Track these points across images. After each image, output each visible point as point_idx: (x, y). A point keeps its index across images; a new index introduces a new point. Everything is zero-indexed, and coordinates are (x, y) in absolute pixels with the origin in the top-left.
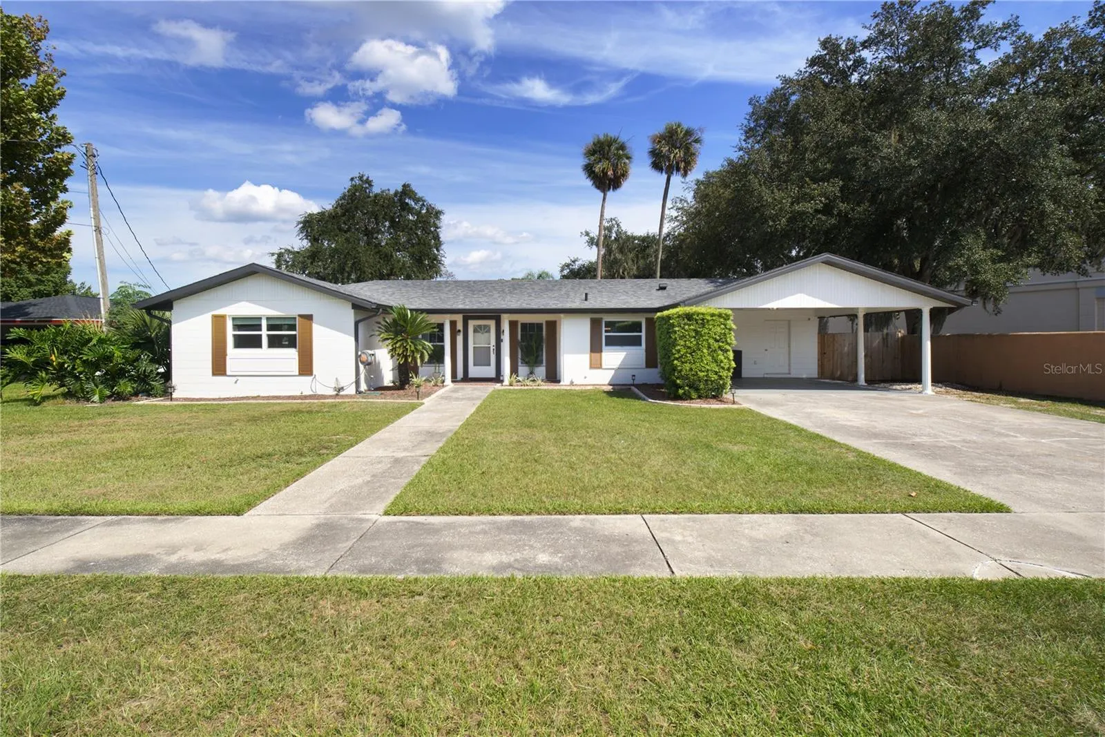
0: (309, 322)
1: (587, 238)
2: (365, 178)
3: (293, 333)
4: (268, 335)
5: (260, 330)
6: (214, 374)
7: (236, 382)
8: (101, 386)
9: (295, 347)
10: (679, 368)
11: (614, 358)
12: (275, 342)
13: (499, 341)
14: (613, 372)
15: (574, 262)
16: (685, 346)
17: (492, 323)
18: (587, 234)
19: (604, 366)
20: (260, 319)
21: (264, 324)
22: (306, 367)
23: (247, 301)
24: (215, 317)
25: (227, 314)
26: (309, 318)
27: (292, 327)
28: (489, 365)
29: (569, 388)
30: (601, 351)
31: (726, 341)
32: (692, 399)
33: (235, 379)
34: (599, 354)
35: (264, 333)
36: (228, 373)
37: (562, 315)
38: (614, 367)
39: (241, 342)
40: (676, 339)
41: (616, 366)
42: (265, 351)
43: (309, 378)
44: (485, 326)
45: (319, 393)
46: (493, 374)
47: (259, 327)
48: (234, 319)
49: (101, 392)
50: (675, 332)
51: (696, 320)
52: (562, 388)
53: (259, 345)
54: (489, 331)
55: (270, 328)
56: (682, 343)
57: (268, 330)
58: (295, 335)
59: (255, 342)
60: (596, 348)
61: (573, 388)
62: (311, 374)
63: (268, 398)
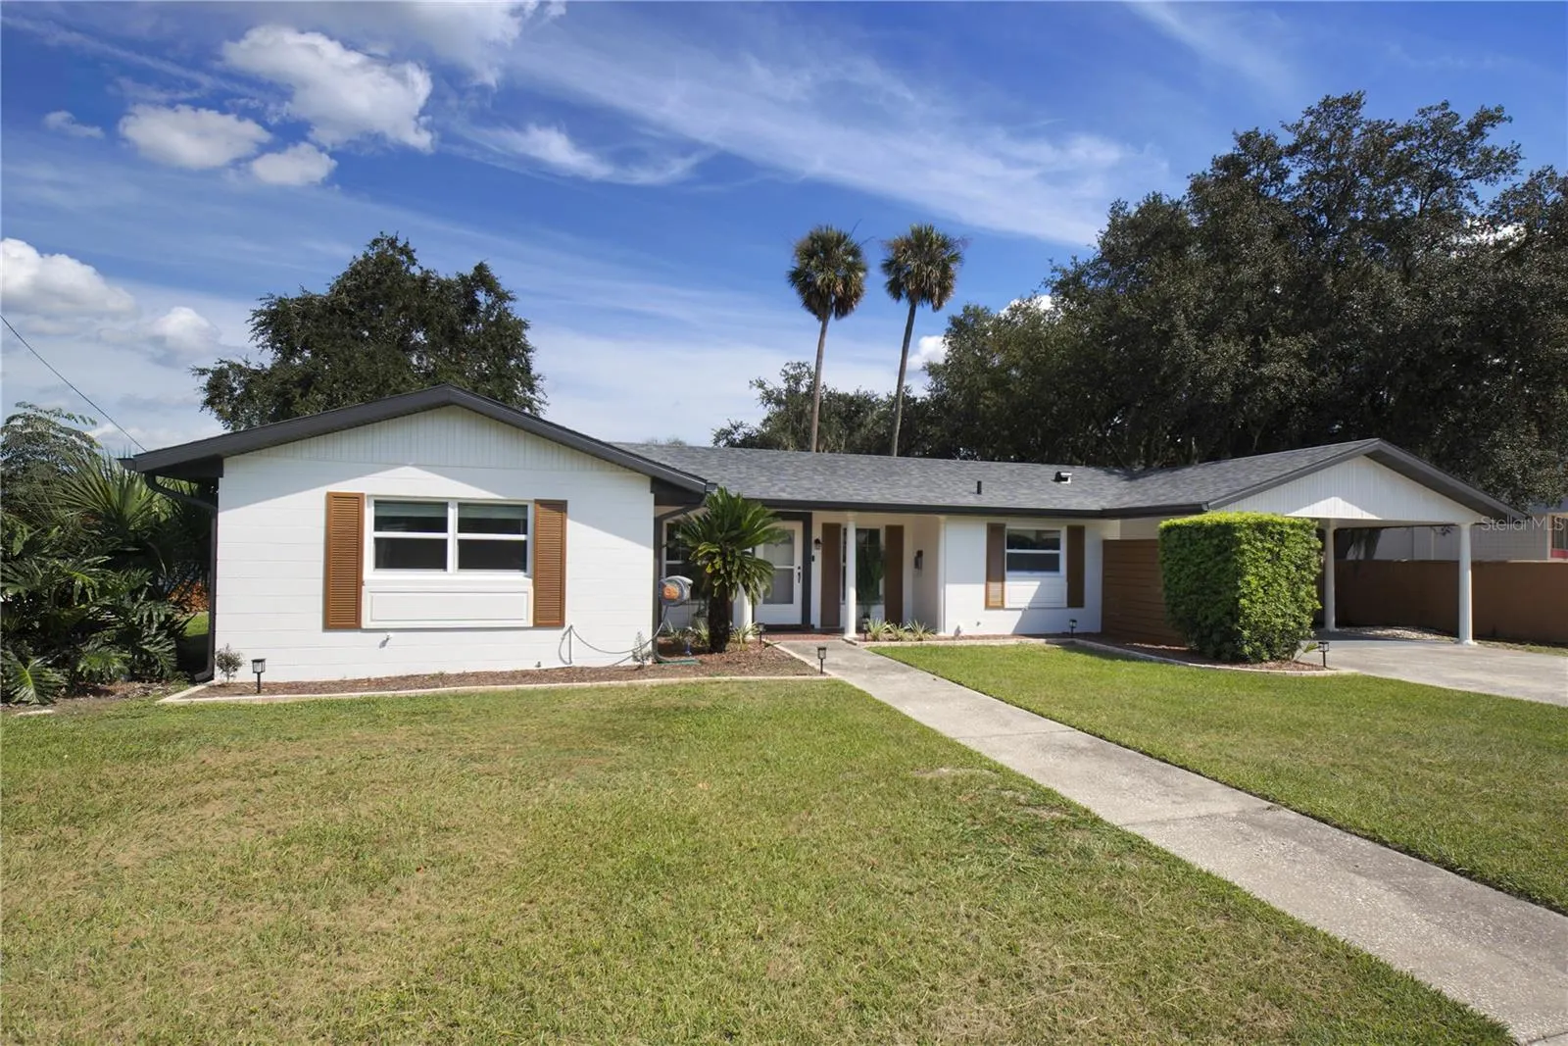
0: (557, 515)
1: (761, 391)
2: (400, 244)
3: (521, 537)
4: (461, 542)
5: (444, 529)
6: (328, 626)
7: (383, 644)
8: (36, 662)
9: (523, 568)
10: (1247, 611)
11: (1022, 590)
12: (474, 557)
13: (808, 559)
14: (1020, 613)
15: (736, 428)
16: (1256, 575)
17: (797, 528)
18: (761, 385)
19: (1007, 606)
20: (444, 505)
21: (453, 516)
22: (550, 611)
23: (414, 465)
24: (333, 498)
25: (367, 492)
26: (560, 507)
27: (519, 526)
28: (791, 602)
29: (950, 643)
30: (1003, 580)
31: (1310, 568)
32: (1262, 660)
33: (382, 636)
34: (999, 585)
35: (452, 536)
36: (366, 623)
37: (942, 517)
38: (1023, 606)
39: (392, 556)
40: (1243, 564)
41: (1024, 605)
42: (451, 574)
43: (557, 634)
44: (784, 533)
45: (577, 663)
46: (797, 620)
47: (441, 525)
48: (378, 504)
49: (38, 677)
50: (1243, 553)
51: (1271, 533)
52: (941, 643)
53: (441, 564)
54: (790, 541)
55: (464, 525)
56: (1254, 570)
57: (460, 531)
58: (525, 543)
59: (431, 557)
60: (995, 573)
61: (958, 643)
62: (561, 624)
63: (462, 678)
